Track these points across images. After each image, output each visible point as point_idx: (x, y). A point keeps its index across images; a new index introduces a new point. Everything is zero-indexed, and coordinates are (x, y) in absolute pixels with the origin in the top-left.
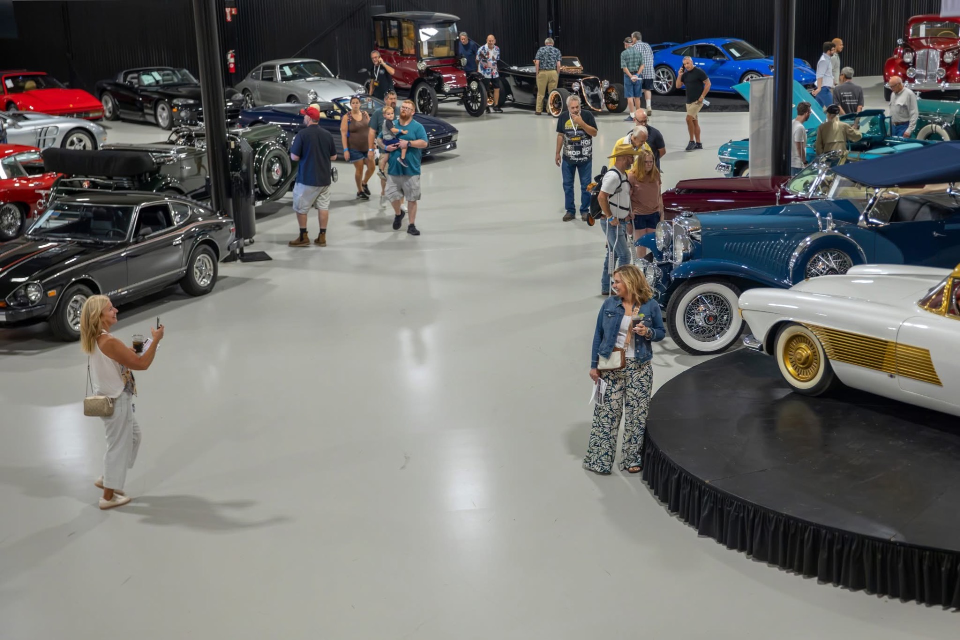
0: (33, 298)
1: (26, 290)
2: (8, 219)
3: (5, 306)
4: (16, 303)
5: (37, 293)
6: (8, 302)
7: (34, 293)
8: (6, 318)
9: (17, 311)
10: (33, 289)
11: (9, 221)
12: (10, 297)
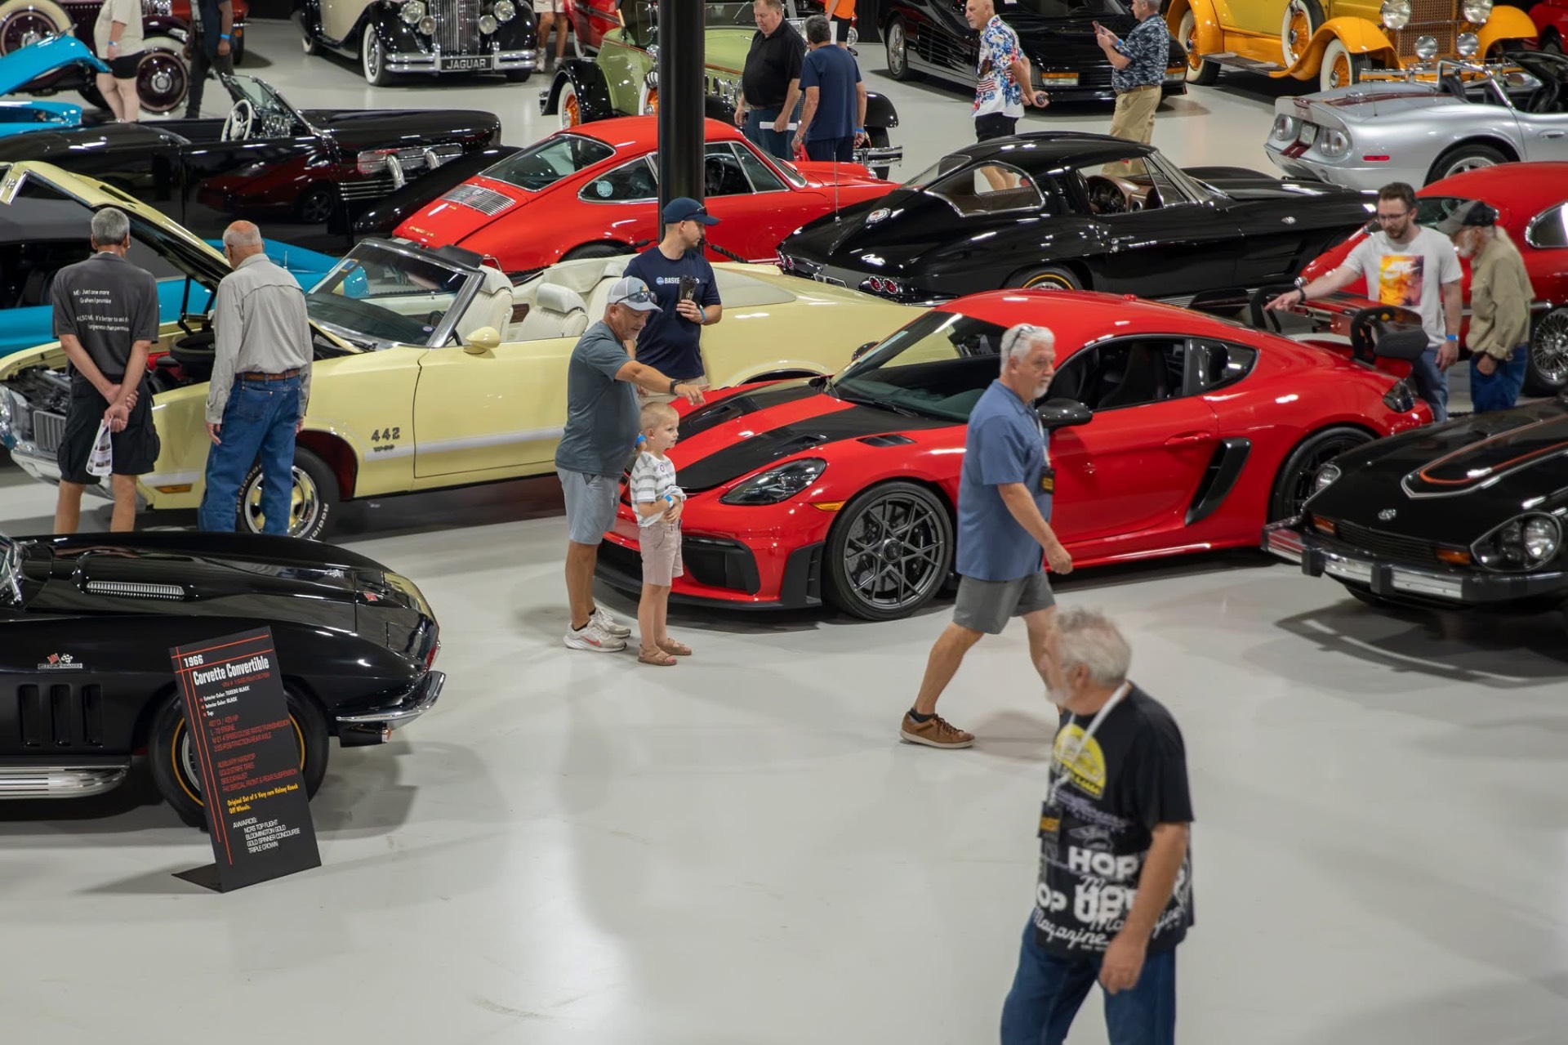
0: (1537, 552)
1: (1523, 530)
2: (1554, 344)
3: (1468, 562)
4: (1495, 558)
5: (1547, 541)
6: (1475, 555)
7: (1542, 541)
8: (1464, 591)
9: (1491, 577)
10: (1541, 531)
11: (1558, 347)
12: (1481, 544)
